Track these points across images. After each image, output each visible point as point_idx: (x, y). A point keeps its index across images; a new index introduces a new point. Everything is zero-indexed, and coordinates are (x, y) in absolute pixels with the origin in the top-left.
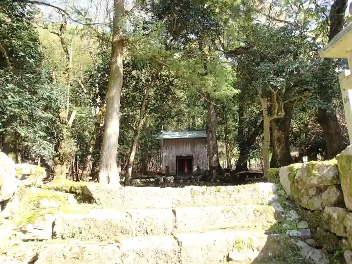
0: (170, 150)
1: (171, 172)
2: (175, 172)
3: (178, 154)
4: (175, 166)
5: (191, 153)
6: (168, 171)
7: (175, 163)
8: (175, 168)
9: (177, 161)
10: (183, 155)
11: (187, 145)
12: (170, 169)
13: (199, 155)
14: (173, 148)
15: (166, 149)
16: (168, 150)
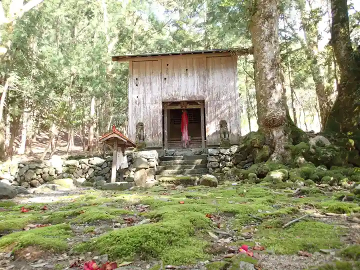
0: (148, 87)
1: (149, 140)
2: (161, 140)
3: (167, 97)
4: (160, 125)
5: (201, 94)
6: (140, 137)
7: (160, 118)
8: (160, 131)
9: (163, 111)
10: (180, 99)
11: (190, 74)
12: (147, 133)
13: (218, 97)
14: (153, 80)
15: (137, 85)
16: (141, 87)
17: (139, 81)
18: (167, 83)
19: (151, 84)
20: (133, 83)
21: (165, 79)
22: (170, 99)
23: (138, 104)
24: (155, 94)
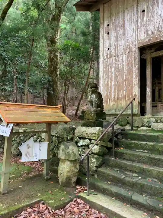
14: (126, 21)
15: (108, 34)
16: (113, 34)
17: (111, 27)
18: (145, 19)
19: (124, 27)
20: (105, 31)
21: (144, 11)
22: (149, 41)
23: (110, 58)
24: (129, 39)
